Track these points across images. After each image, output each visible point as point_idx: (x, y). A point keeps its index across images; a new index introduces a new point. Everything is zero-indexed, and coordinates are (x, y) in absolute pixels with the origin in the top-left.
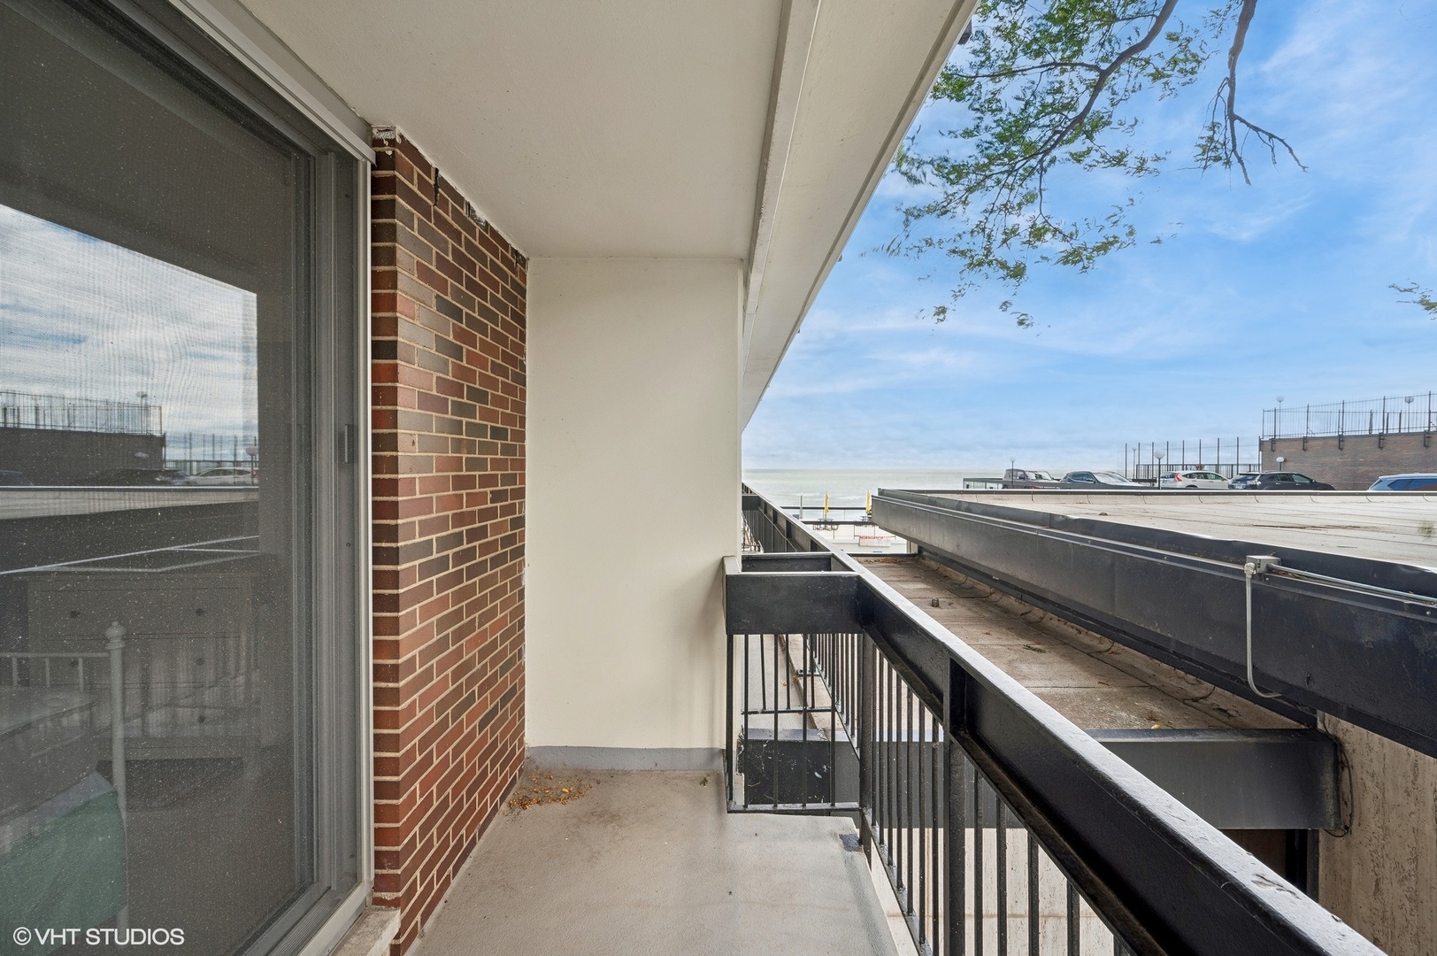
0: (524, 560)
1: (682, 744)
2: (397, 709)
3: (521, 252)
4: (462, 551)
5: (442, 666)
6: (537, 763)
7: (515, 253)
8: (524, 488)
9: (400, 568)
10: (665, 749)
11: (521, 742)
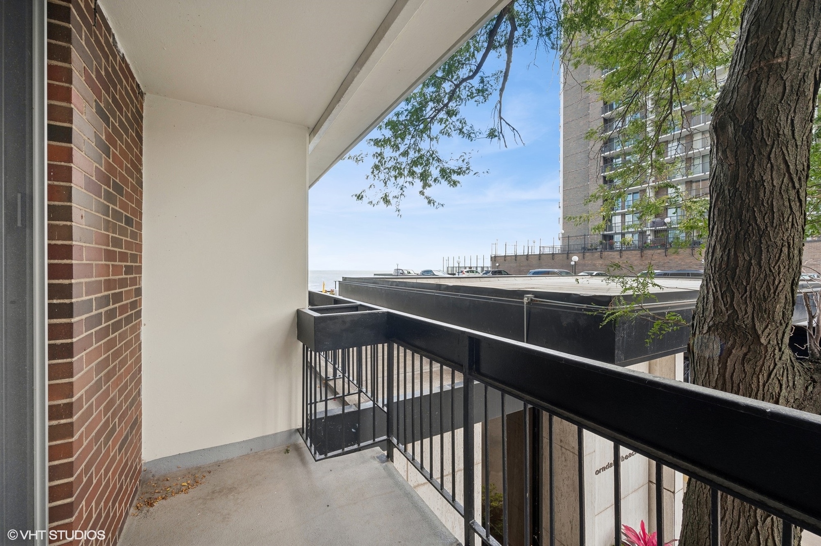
0: (141, 320)
1: (270, 432)
2: (70, 440)
3: (141, 86)
4: (110, 310)
5: (99, 402)
6: (153, 473)
7: (138, 85)
8: (141, 266)
9: (73, 320)
10: (258, 438)
11: (140, 460)
